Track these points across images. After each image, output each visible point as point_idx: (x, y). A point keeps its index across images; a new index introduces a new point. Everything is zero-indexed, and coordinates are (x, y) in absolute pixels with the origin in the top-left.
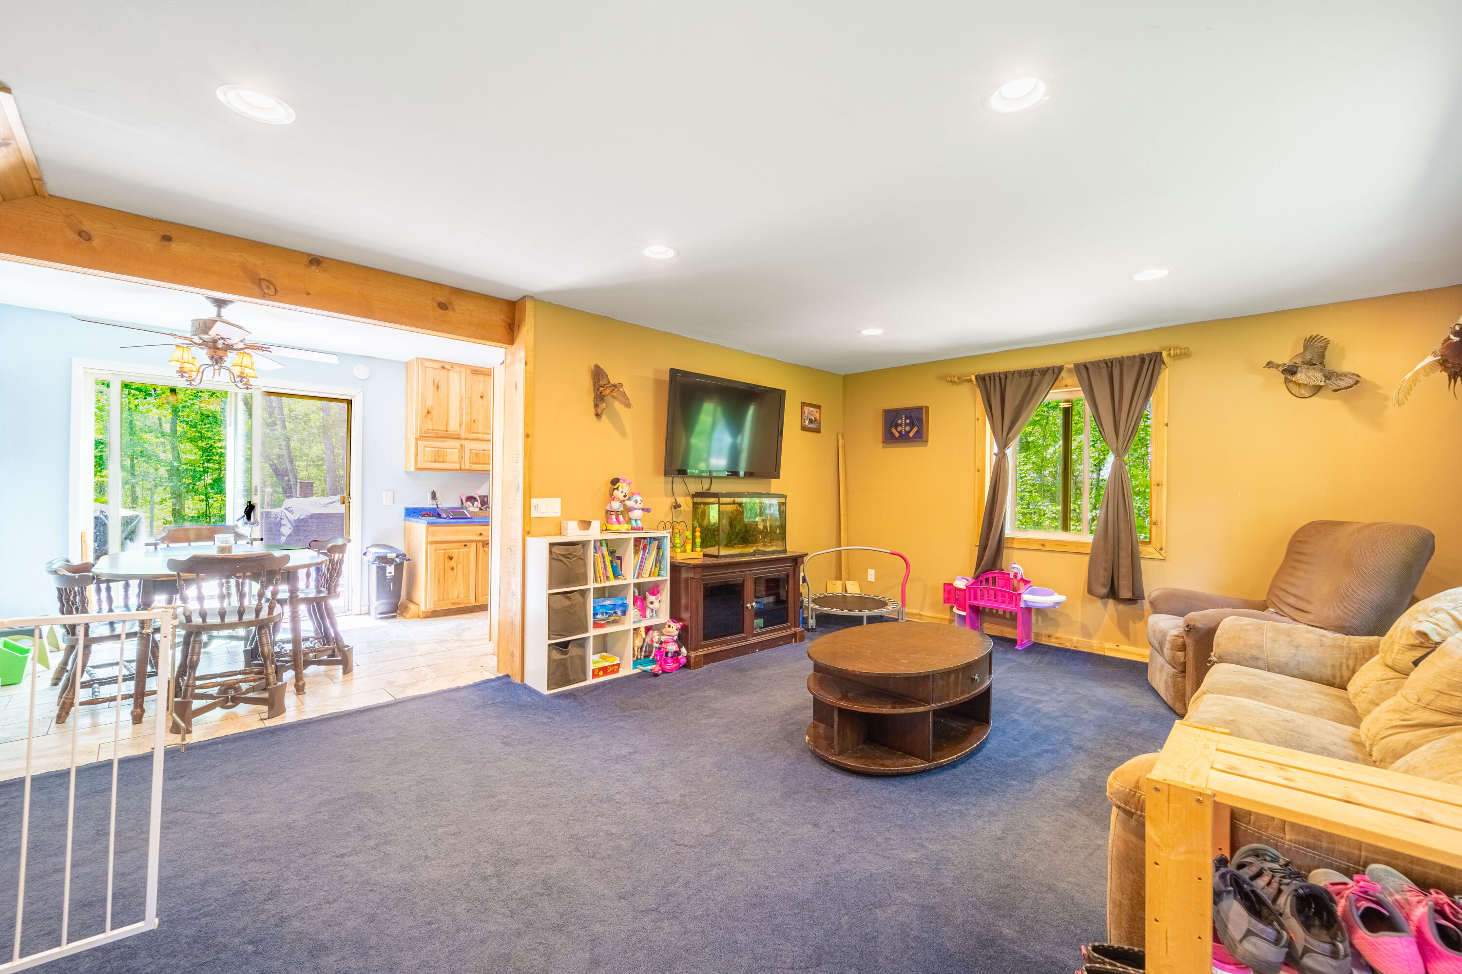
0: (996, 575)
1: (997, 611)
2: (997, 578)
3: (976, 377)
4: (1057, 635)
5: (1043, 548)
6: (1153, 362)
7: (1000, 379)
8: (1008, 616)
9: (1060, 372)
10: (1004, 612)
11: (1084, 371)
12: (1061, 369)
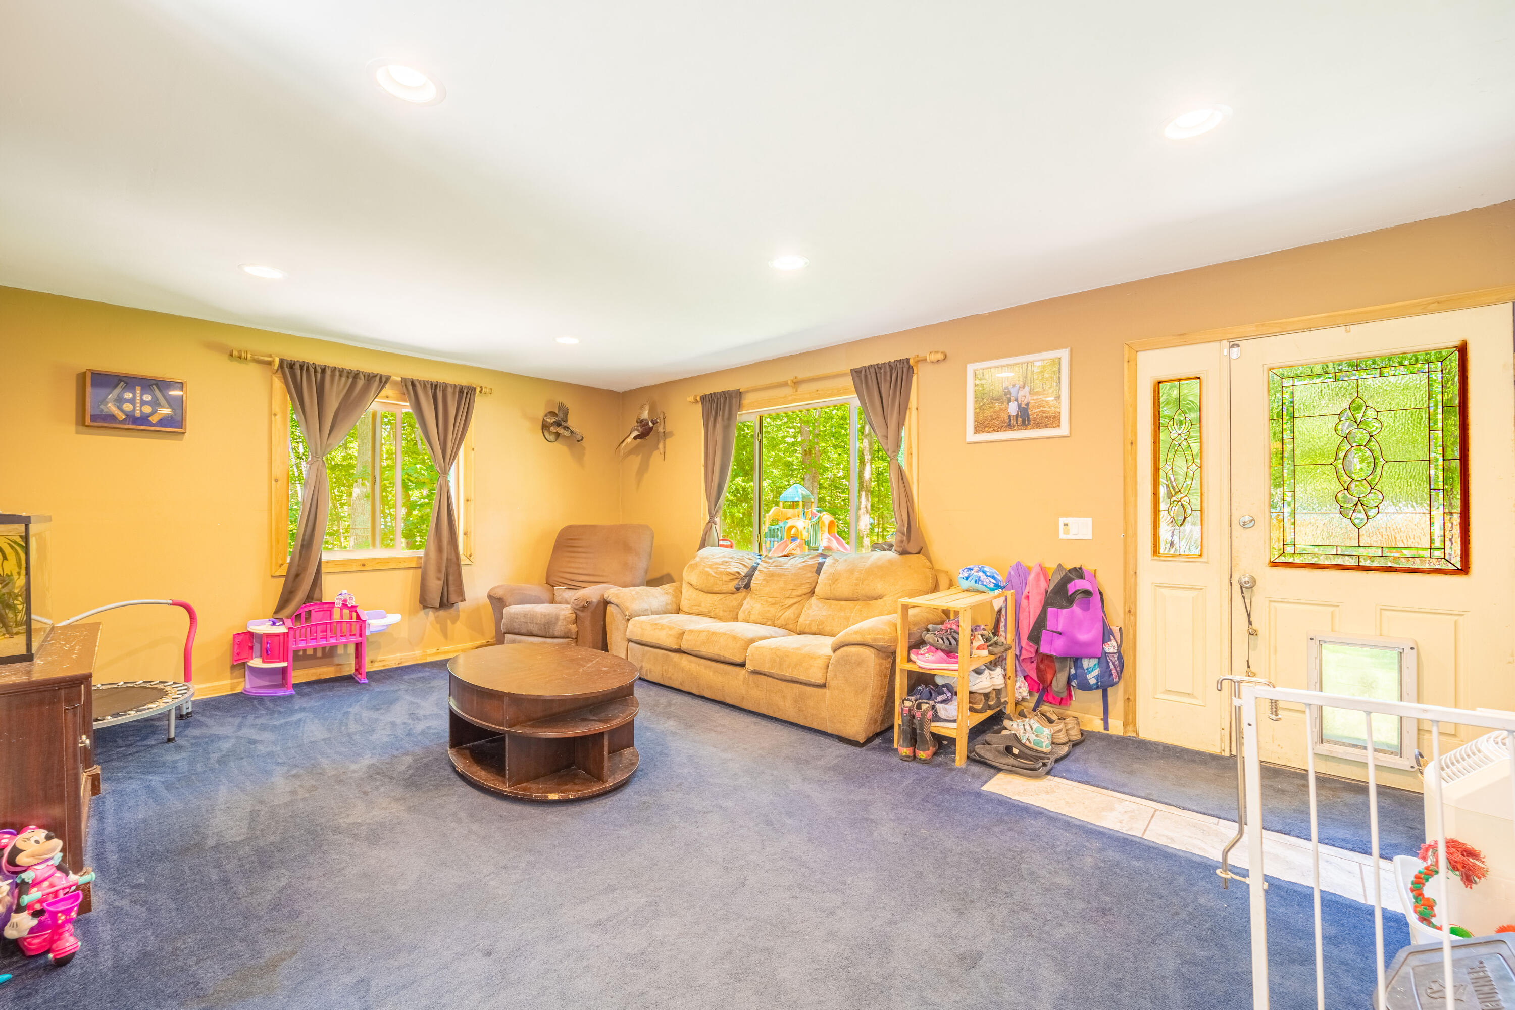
0: (311, 608)
1: (305, 651)
2: (313, 612)
3: (282, 361)
4: (380, 658)
5: (363, 568)
6: (469, 394)
7: (315, 371)
8: (319, 654)
9: (386, 382)
10: (315, 650)
11: (411, 388)
12: (388, 378)
